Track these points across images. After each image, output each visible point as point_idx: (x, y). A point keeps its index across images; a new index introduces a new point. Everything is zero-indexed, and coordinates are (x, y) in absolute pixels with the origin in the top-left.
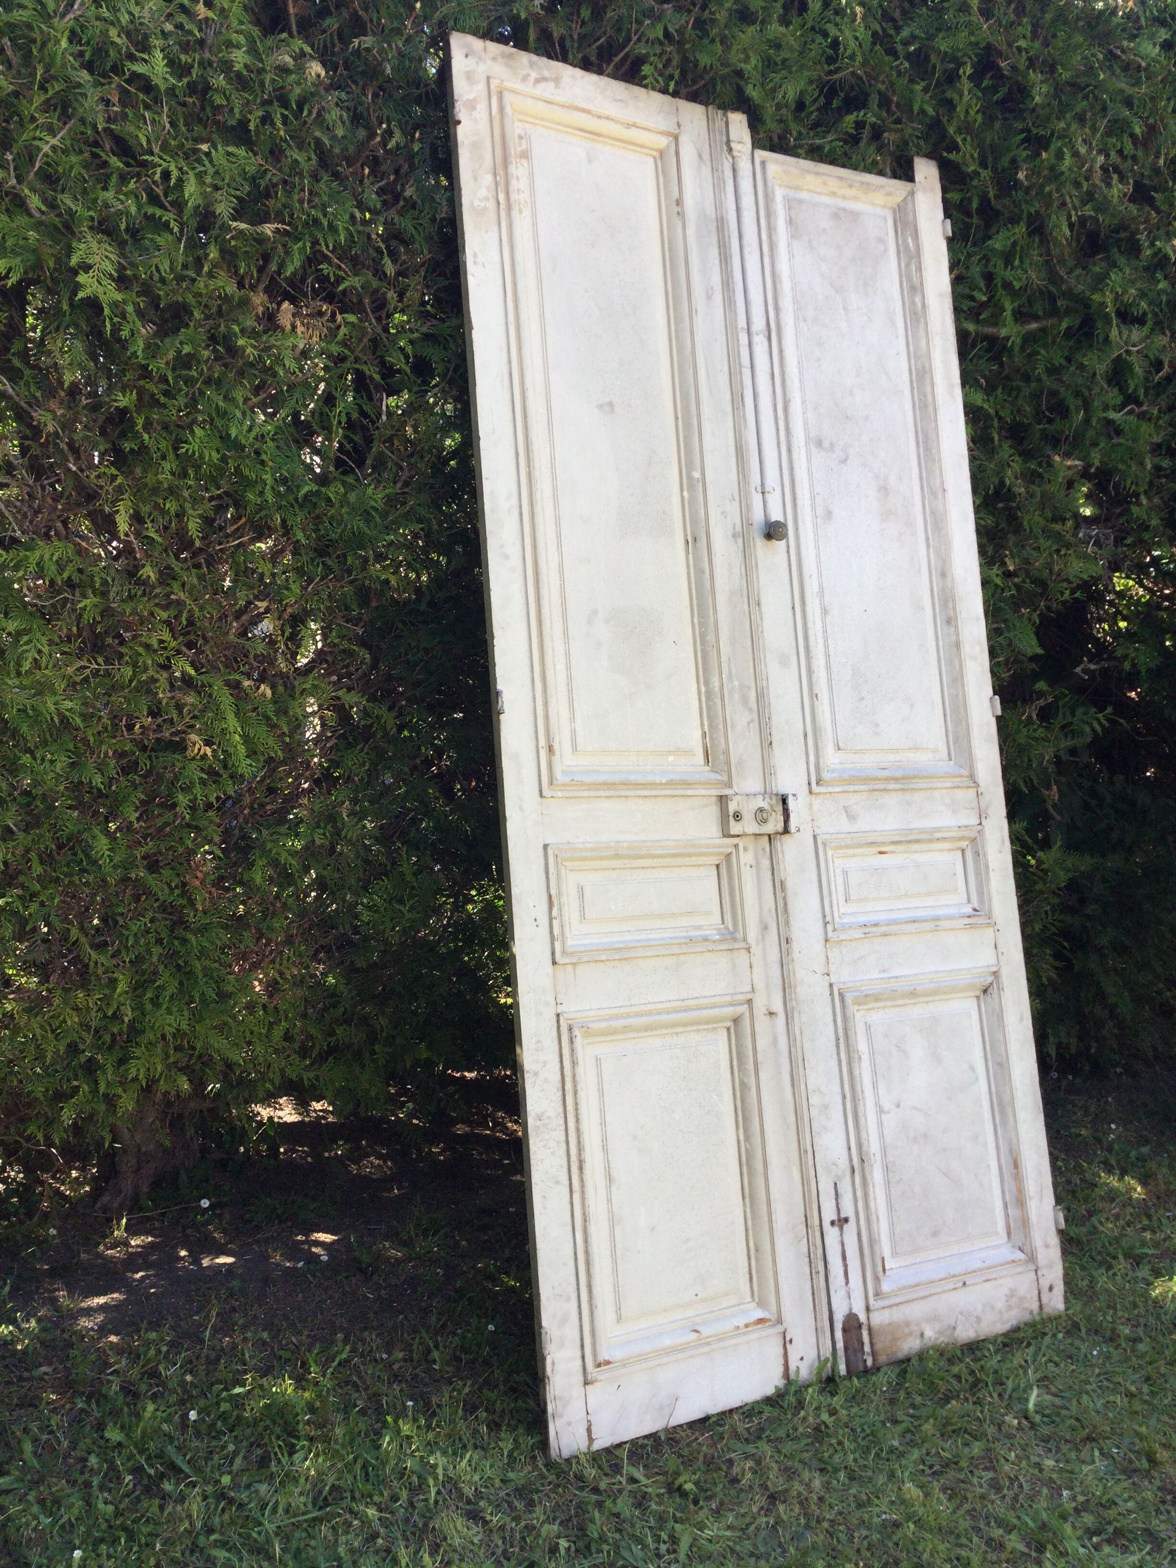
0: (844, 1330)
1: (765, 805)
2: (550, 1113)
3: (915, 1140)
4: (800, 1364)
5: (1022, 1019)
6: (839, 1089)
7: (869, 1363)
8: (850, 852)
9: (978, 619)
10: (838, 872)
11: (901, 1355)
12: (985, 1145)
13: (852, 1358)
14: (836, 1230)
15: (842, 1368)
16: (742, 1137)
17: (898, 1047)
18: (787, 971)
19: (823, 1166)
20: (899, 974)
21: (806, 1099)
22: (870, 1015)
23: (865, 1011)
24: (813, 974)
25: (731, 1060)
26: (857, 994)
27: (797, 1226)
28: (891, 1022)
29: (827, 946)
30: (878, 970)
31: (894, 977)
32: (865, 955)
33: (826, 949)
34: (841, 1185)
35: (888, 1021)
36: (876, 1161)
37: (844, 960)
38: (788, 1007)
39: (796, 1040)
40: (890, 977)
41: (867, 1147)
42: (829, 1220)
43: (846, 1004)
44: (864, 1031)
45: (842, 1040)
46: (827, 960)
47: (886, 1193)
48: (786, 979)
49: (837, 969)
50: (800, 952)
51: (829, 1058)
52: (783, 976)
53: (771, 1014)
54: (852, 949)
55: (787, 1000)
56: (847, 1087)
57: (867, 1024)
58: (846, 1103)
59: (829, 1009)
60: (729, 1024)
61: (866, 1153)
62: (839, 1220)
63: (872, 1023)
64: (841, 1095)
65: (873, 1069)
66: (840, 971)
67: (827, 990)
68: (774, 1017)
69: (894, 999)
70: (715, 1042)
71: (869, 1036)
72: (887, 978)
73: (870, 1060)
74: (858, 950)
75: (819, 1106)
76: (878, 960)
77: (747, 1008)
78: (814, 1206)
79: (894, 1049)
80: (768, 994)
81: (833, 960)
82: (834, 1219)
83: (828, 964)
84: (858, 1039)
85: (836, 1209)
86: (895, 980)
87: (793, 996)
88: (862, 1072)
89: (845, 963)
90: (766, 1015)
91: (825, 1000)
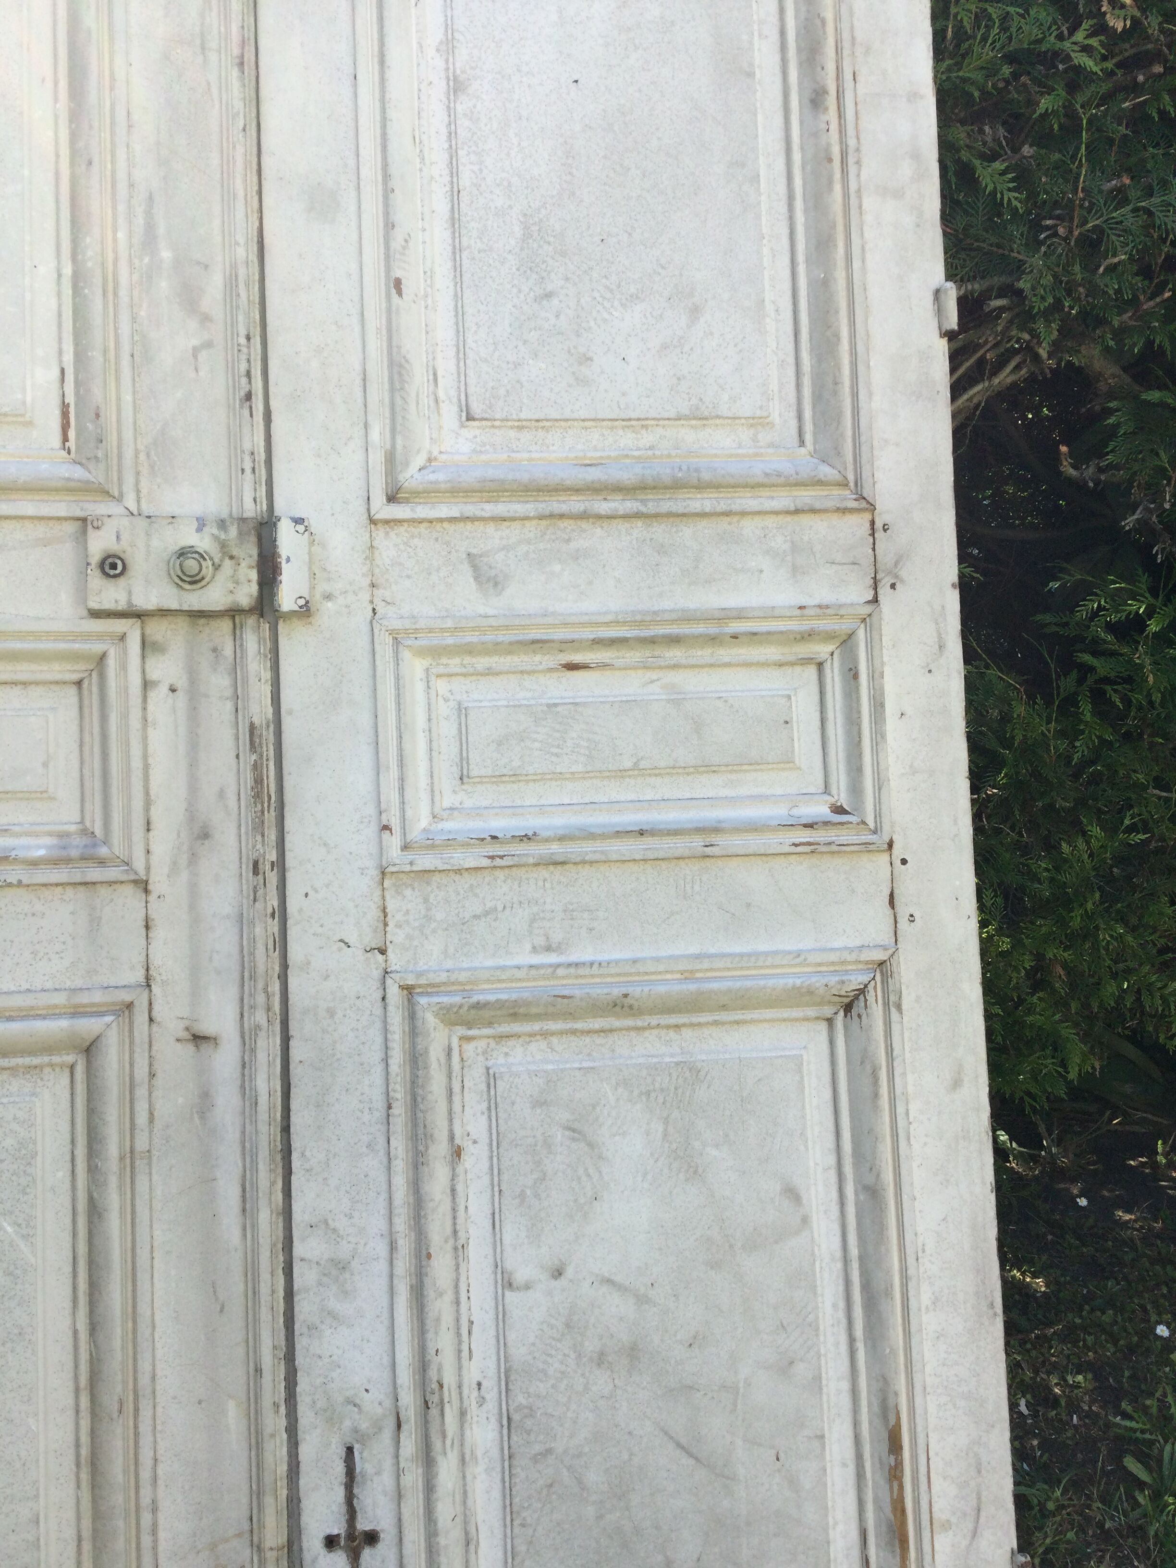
1: (204, 543)
3: (600, 1359)
5: (957, 1084)
6: (382, 1225)
8: (482, 662)
9: (914, 97)
10: (443, 709)
12: (817, 1382)
14: (339, 1560)
17: (574, 1131)
18: (249, 939)
19: (319, 1405)
20: (587, 957)
21: (273, 1245)
22: (505, 1050)
23: (491, 1041)
24: (340, 950)
25: (73, 1142)
26: (457, 999)
27: (226, 1540)
28: (562, 1070)
29: (387, 883)
30: (528, 947)
31: (570, 965)
32: (495, 909)
33: (383, 890)
34: (365, 1454)
35: (550, 1067)
36: (482, 1400)
37: (429, 918)
38: (246, 1026)
39: (256, 1104)
40: (559, 965)
41: (439, 1370)
42: (322, 1535)
43: (419, 1023)
44: (483, 1087)
45: (399, 1110)
46: (382, 915)
47: (503, 1481)
48: (246, 959)
49: (409, 937)
50: (306, 895)
51: (364, 1149)
52: (242, 951)
53: (198, 1039)
54: (459, 894)
55: (246, 1008)
56: (401, 1224)
57: (491, 1072)
58: (395, 1262)
59: (375, 1035)
60: (70, 1059)
61: (435, 1386)
62: (351, 1535)
63: (502, 1070)
64: (387, 1240)
65: (496, 1179)
66: (416, 943)
67: (374, 988)
68: (204, 1046)
69: (570, 1015)
70: (27, 1099)
71: (493, 1101)
72: (551, 966)
73: (491, 1158)
74: (476, 895)
75: (322, 1262)
76: (533, 920)
77: (114, 1025)
78: (269, 1500)
79: (559, 1136)
80: (196, 992)
81: (399, 917)
82: (335, 1532)
83: (386, 925)
84: (457, 1107)
85: (344, 1509)
86: (572, 970)
87: (261, 999)
88: (460, 1188)
89: (433, 925)
90: (178, 1040)
91: (367, 1012)
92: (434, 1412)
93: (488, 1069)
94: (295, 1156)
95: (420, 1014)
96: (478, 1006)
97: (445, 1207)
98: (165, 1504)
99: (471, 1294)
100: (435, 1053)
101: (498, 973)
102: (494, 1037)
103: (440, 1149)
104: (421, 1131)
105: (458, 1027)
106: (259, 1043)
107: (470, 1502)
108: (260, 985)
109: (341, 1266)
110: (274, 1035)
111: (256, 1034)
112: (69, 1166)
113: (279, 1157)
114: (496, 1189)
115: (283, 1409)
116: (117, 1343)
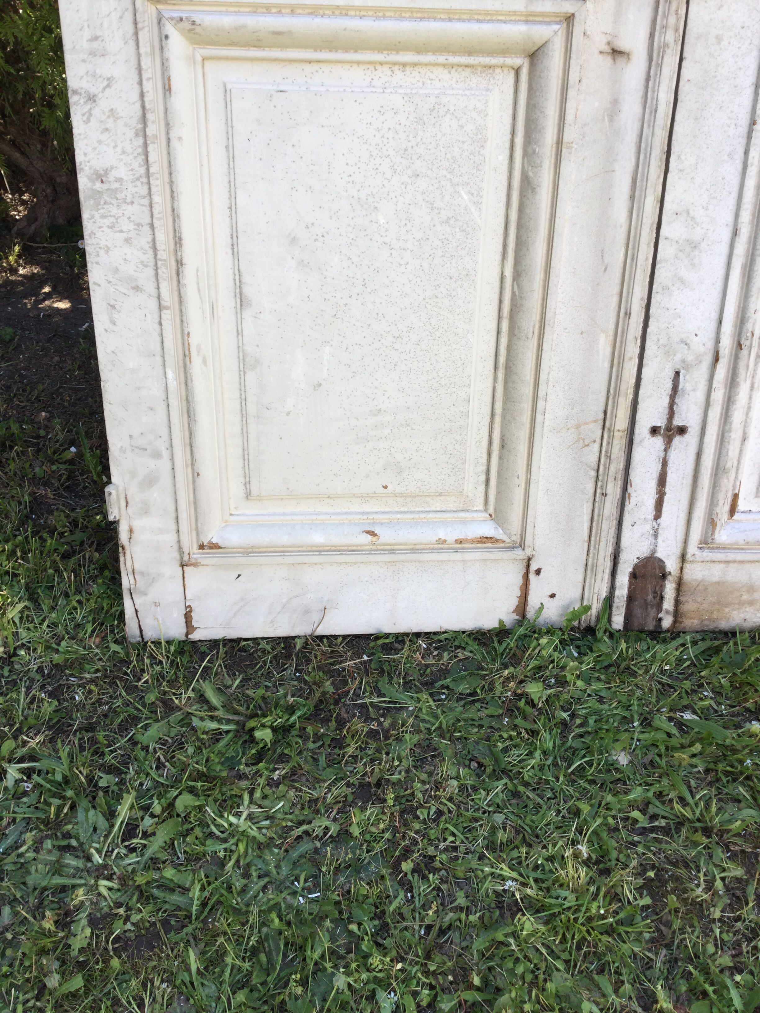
0: (634, 576)
2: (122, 172)
4: (548, 603)
6: (730, 218)
7: (667, 622)
11: (723, 625)
13: (638, 612)
14: (659, 442)
15: (618, 621)
16: (509, 272)
19: (661, 342)
21: (650, 225)
25: (513, 133)
27: (586, 424)
34: (687, 377)
38: (654, 44)
39: (656, 111)
41: (754, 324)
42: (649, 426)
51: (726, 157)
53: (616, 53)
55: (658, 28)
56: (746, 217)
58: (736, 245)
59: (752, 59)
60: (517, 61)
61: (749, 334)
62: (669, 428)
64: (731, 229)
68: (621, 61)
70: (484, 93)
75: (681, 242)
77: (560, 32)
78: (620, 400)
82: (659, 425)
85: (667, 411)
87: (670, 19)
90: (601, 52)
91: (749, 41)
92: (744, 353)
94: (673, 158)
98: (551, 398)
106: (666, 59)
107: (750, 414)
108: (674, 7)
109: (694, 245)
110: (676, 54)
111: (664, 51)
112: (507, 152)
113: (664, 157)
115: (639, 341)
116: (537, 286)
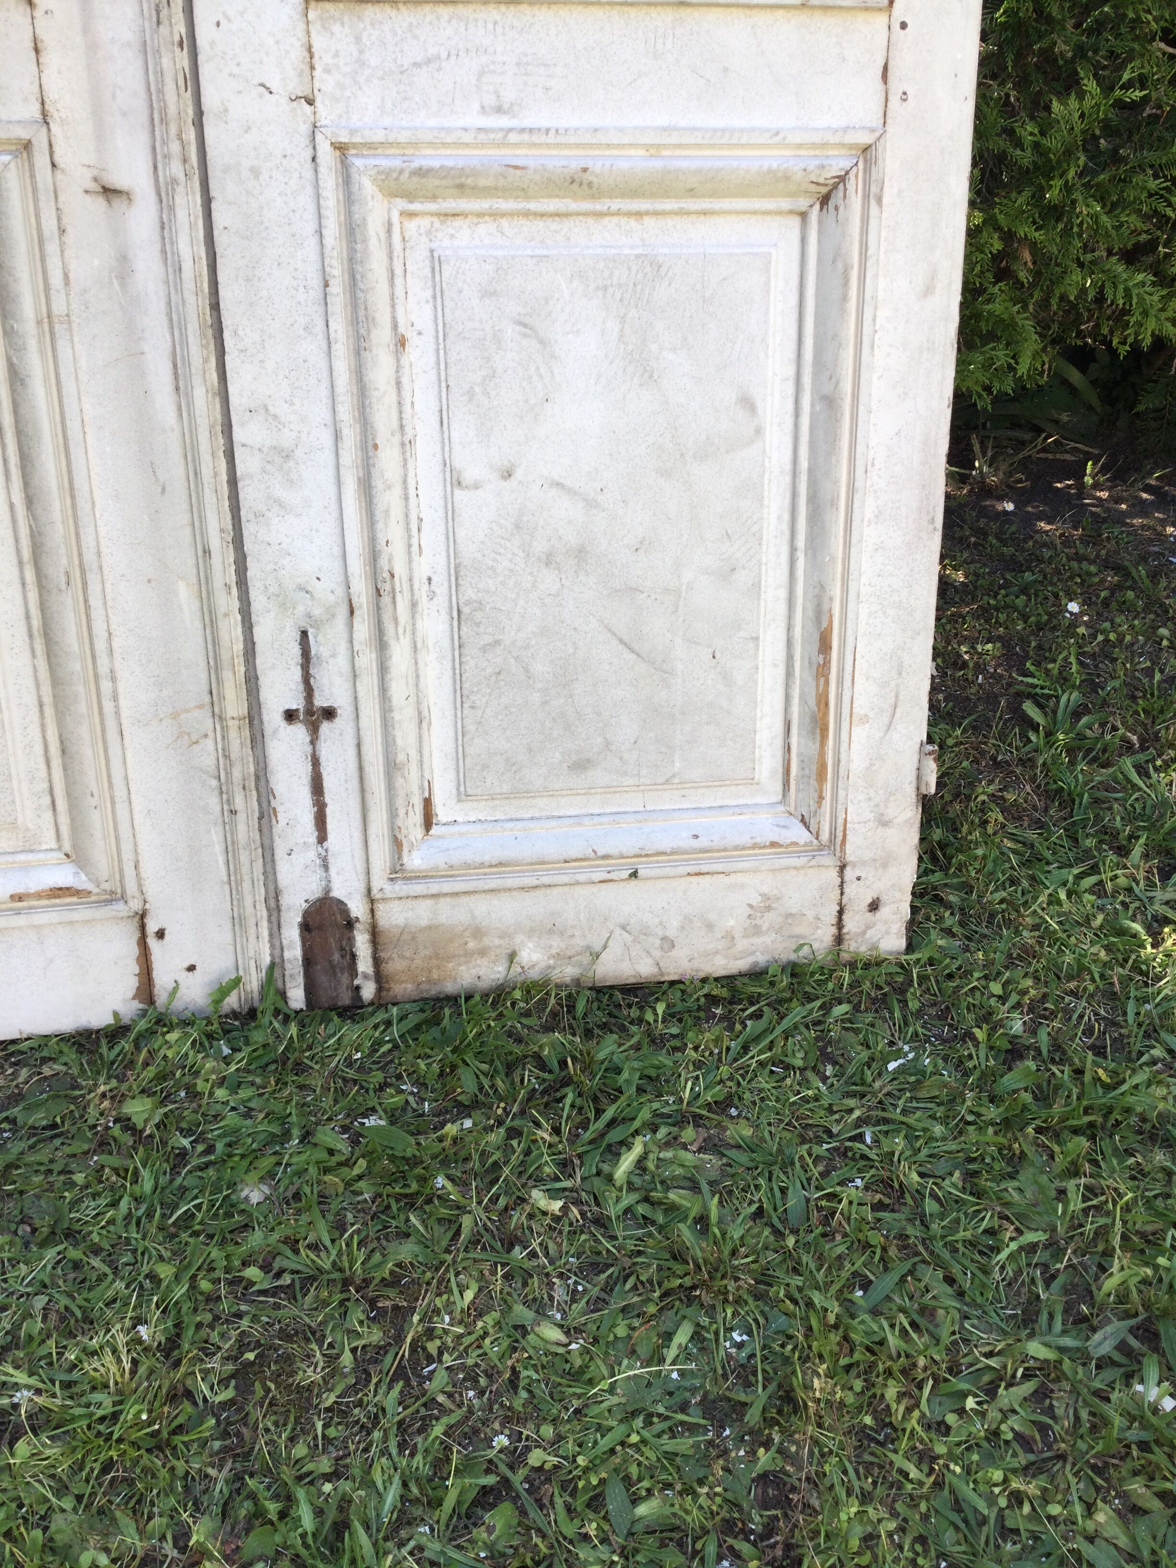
0: (306, 927)
3: (549, 560)
4: (186, 979)
5: (928, 291)
6: (326, 414)
7: (368, 991)
11: (450, 988)
12: (756, 587)
13: (323, 980)
14: (299, 732)
15: (297, 997)
16: (19, 502)
17: (525, 325)
18: (155, 73)
19: (271, 590)
20: (544, 123)
21: (212, 427)
22: (452, 231)
23: (435, 220)
24: (261, 96)
26: (397, 163)
27: (187, 711)
28: (513, 257)
29: (312, 15)
30: (476, 106)
31: (523, 130)
32: (438, 57)
33: (308, 23)
34: (320, 638)
35: (501, 253)
36: (432, 595)
37: (361, 63)
38: (161, 179)
39: (180, 270)
40: (511, 130)
41: (390, 561)
42: (281, 710)
43: (355, 188)
44: (427, 271)
45: (337, 288)
46: (307, 55)
47: (454, 669)
48: (154, 97)
49: (341, 86)
50: (218, 24)
51: (302, 332)
52: (149, 89)
53: (109, 192)
54: (395, 34)
55: (159, 158)
56: (346, 412)
57: (436, 255)
58: (341, 452)
59: (306, 200)
61: (386, 575)
62: (310, 711)
63: (448, 253)
64: (331, 430)
65: (443, 374)
66: (348, 93)
67: (303, 145)
68: (117, 202)
69: (523, 192)
71: (438, 288)
72: (501, 130)
73: (437, 351)
74: (416, 37)
75: (265, 450)
76: (481, 74)
77: (12, 167)
78: (227, 675)
79: (510, 331)
80: (101, 135)
81: (328, 59)
82: (294, 707)
83: (312, 68)
84: (399, 291)
85: (301, 687)
86: (526, 137)
87: (175, 147)
88: (405, 380)
89: (367, 72)
90: (86, 192)
91: (296, 175)
92: (386, 599)
93: (432, 251)
94: (227, 335)
95: (355, 177)
96: (420, 173)
97: (391, 398)
98: (123, 674)
99: (420, 492)
100: (374, 226)
101: (443, 134)
102: (438, 215)
103: (382, 336)
104: (362, 313)
105: (398, 200)
106: (178, 200)
107: (422, 685)
108: (173, 130)
109: (284, 454)
110: (194, 193)
111: (173, 189)
113: (210, 332)
114: (444, 384)
115: (234, 591)
116: (57, 516)
